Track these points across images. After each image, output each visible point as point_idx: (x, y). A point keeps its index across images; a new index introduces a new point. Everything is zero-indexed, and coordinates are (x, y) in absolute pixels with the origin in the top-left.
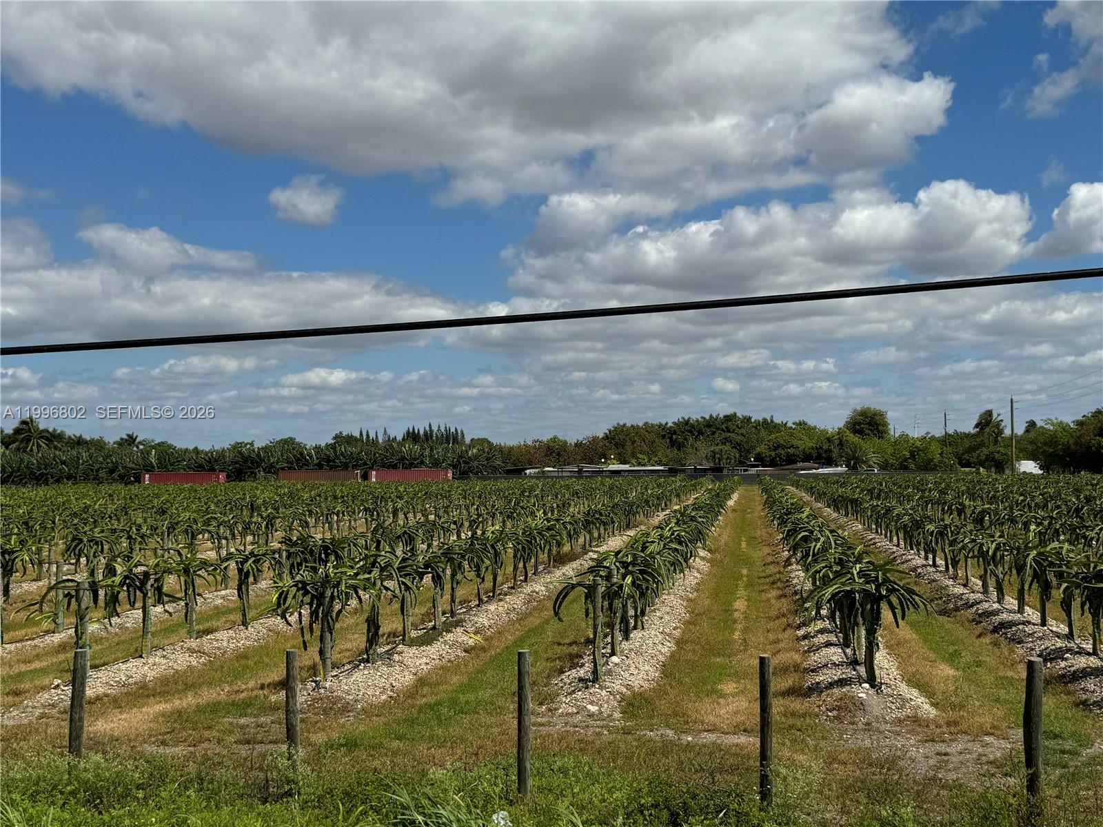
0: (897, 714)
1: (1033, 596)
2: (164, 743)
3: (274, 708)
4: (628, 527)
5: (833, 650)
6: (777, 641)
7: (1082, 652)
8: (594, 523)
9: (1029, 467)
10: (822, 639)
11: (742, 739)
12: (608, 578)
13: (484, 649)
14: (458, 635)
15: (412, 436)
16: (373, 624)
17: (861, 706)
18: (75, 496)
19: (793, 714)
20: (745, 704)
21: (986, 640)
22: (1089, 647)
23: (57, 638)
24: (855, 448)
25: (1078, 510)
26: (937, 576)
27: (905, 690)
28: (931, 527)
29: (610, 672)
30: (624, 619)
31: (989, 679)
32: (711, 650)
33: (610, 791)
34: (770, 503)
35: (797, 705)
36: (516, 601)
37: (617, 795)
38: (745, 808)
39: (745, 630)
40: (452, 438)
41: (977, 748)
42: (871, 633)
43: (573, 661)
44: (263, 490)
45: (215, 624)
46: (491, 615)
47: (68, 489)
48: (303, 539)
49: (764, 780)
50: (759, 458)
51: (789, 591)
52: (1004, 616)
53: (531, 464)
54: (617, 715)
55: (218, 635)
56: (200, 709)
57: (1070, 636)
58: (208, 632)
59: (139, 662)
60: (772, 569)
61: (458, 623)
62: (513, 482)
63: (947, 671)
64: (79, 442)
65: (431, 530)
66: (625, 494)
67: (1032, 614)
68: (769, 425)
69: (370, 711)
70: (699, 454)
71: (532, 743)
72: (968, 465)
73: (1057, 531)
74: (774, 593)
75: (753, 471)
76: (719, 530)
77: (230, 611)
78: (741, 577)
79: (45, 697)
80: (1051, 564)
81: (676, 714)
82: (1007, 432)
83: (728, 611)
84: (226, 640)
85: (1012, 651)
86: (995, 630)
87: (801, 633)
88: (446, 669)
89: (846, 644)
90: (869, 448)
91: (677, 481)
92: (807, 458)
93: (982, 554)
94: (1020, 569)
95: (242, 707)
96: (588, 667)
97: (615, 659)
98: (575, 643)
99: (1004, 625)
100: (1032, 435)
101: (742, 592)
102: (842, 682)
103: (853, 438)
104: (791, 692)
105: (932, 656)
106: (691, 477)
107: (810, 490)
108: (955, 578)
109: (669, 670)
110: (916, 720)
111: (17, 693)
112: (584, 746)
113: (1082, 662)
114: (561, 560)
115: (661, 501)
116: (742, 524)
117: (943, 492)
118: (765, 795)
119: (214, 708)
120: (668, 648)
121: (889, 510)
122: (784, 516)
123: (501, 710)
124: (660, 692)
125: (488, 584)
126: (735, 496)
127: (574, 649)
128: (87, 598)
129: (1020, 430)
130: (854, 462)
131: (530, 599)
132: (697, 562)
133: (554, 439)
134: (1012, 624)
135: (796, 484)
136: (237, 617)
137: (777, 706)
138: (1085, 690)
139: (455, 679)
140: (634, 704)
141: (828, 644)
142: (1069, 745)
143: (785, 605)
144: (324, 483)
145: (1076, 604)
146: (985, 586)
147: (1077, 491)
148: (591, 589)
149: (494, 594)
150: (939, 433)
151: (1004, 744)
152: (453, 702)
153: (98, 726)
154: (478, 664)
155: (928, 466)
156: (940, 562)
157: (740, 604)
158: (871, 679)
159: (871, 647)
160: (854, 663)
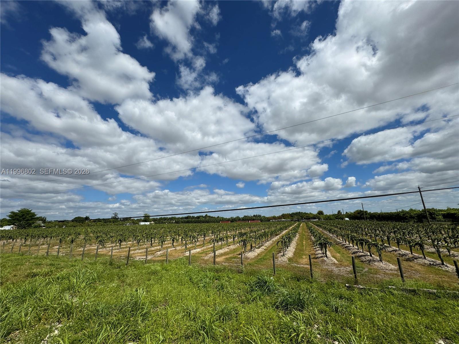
0: (331, 262)
1: (351, 242)
2: (225, 263)
3: (239, 258)
4: (286, 230)
5: (320, 251)
6: (311, 249)
7: (360, 252)
8: (281, 229)
9: (347, 219)
10: (318, 249)
11: (307, 266)
12: (284, 240)
13: (267, 249)
14: (263, 247)
15: (254, 216)
16: (251, 246)
17: (325, 261)
18: (212, 225)
19: (315, 262)
20: (307, 260)
21: (344, 249)
22: (362, 251)
23: (211, 246)
24: (319, 217)
25: (356, 227)
26: (335, 238)
27: (332, 258)
28: (333, 230)
29: (286, 254)
30: (287, 246)
31: (346, 256)
32: (301, 250)
33: (288, 274)
34: (307, 226)
35: (315, 260)
36: (271, 242)
37: (289, 275)
38: (309, 278)
39: (306, 247)
40: (260, 216)
41: (345, 269)
42: (326, 249)
43: (280, 252)
44: (235, 224)
45: (230, 244)
46: (268, 244)
47: (211, 224)
48: (241, 232)
49: (311, 274)
50: (304, 218)
51: (312, 240)
52: (347, 245)
53: (271, 220)
54: (287, 261)
55: (231, 246)
56: (229, 258)
57: (358, 249)
58: (230, 246)
59: (221, 250)
60: (309, 237)
61: (263, 245)
62: (269, 222)
63: (339, 255)
64: (212, 217)
65: (258, 231)
66: (285, 224)
67: (351, 245)
68: (305, 213)
69: (252, 259)
70: (295, 218)
71: (276, 265)
72: (337, 219)
73: (353, 231)
74: (309, 241)
75: (304, 220)
76: (300, 230)
77: (232, 242)
78: (304, 238)
79: (210, 255)
80: (353, 237)
81: (296, 261)
82: (342, 213)
83: (303, 244)
84: (232, 247)
85: (349, 251)
86: (345, 248)
87: (314, 248)
88: (262, 253)
89: (322, 250)
90: (321, 216)
91: (293, 222)
92: (312, 218)
93: (342, 235)
94: (348, 238)
95: (235, 258)
96: (282, 253)
97: (286, 252)
98: (280, 249)
99: (347, 247)
100: (347, 214)
101: (304, 241)
102: (322, 257)
103: (319, 215)
104: (313, 258)
105: (336, 252)
106: (295, 221)
107: (313, 223)
108: (338, 238)
109: (295, 254)
110: (334, 263)
111: (207, 254)
112: (283, 266)
113: (361, 254)
114: (277, 235)
115: (291, 226)
116: (303, 229)
117: (334, 224)
118: (312, 277)
119: (231, 258)
120: (294, 250)
121: (326, 227)
122: (309, 228)
123: (270, 260)
124: (293, 257)
125: (267, 239)
126: (301, 224)
127: (280, 250)
128: (215, 241)
129: (345, 213)
130: (319, 219)
131: (273, 241)
132: (297, 236)
133: (274, 216)
134: (348, 247)
135: (310, 222)
136: (233, 243)
137: (312, 260)
138: (362, 259)
139: (263, 254)
140: (290, 259)
141: (319, 250)
142: (361, 269)
143: (311, 243)
144: (243, 223)
145: (358, 244)
146: (343, 240)
147: (356, 223)
148: (282, 242)
149: (268, 241)
150: (332, 214)
151: (349, 268)
152: (263, 258)
153: (217, 260)
154: (266, 252)
155: (331, 219)
156: (335, 236)
157: (304, 243)
158: (326, 257)
159: (326, 251)
160: (323, 253)
